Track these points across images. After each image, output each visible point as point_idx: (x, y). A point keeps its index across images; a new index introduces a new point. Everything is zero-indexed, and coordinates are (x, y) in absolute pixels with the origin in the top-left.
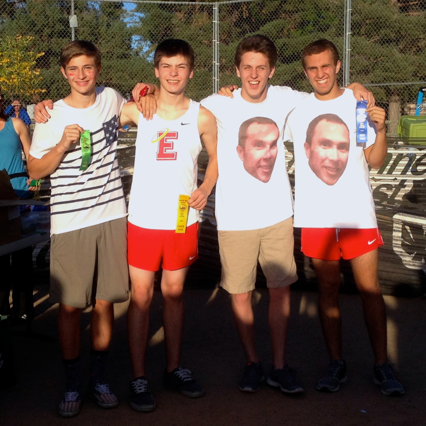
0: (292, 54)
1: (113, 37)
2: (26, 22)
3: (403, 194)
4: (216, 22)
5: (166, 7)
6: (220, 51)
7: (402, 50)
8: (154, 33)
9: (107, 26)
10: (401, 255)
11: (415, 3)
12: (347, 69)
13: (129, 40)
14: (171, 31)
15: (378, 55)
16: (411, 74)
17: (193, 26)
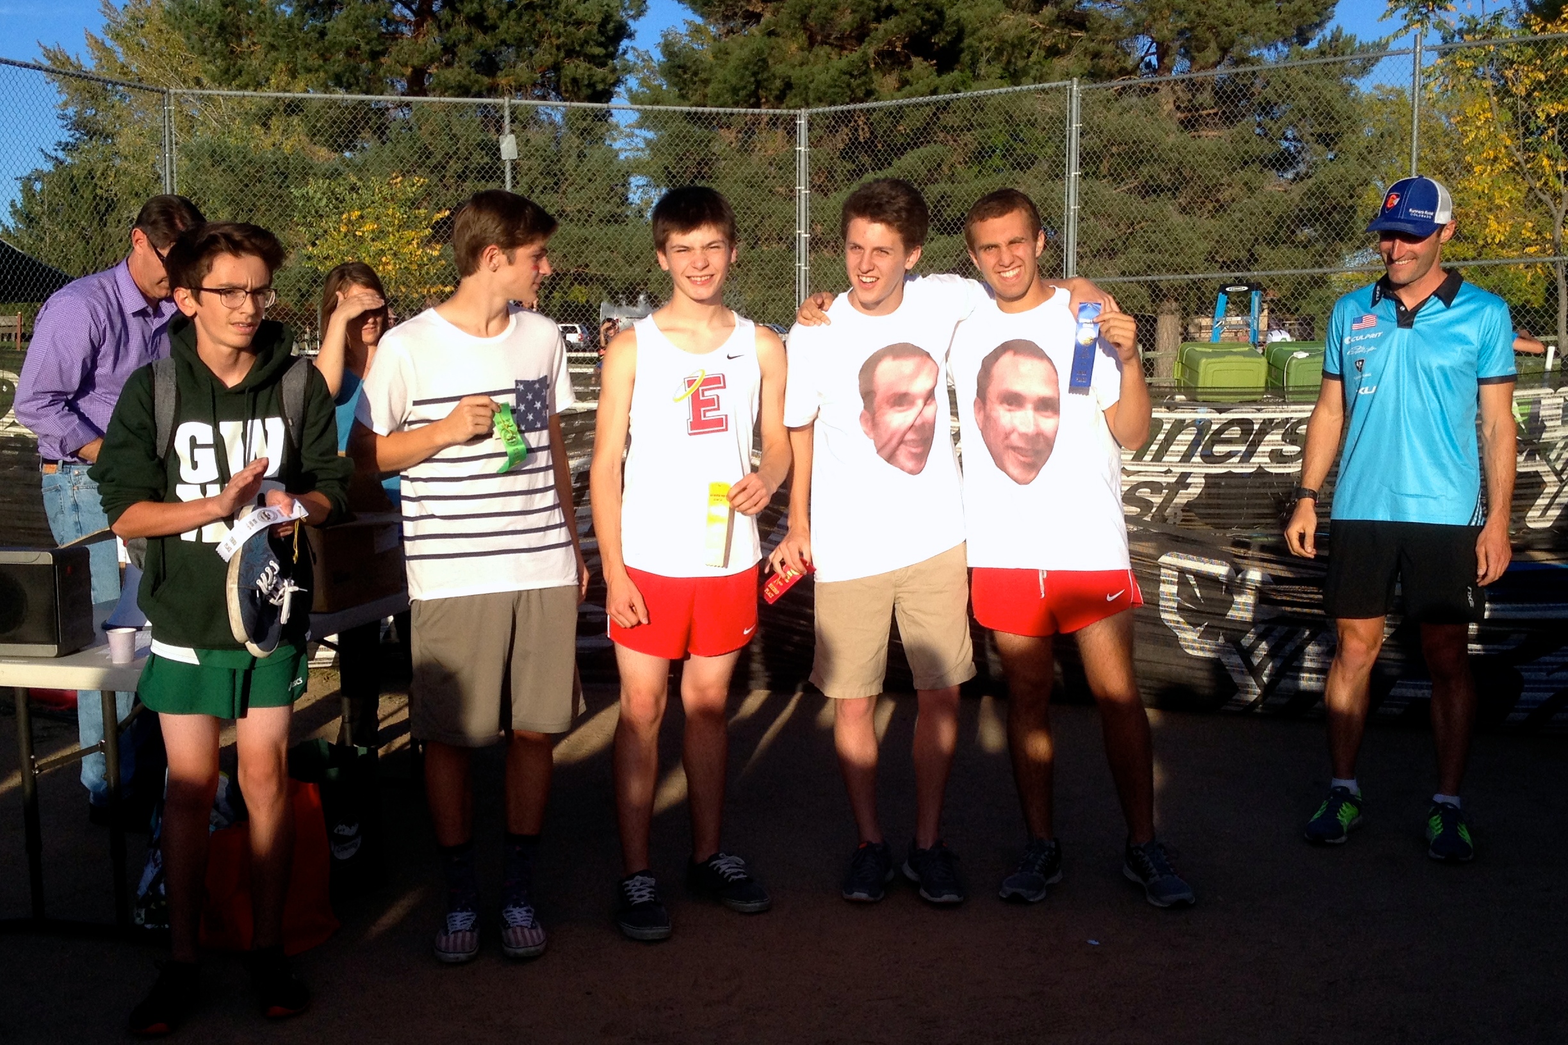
0: (959, 215)
1: (590, 180)
2: (412, 147)
3: (1185, 501)
4: (803, 149)
5: (699, 118)
6: (812, 209)
7: (1184, 209)
8: (674, 172)
9: (579, 156)
10: (1177, 628)
11: (1212, 111)
12: (1071, 247)
13: (623, 185)
14: (710, 169)
15: (1135, 218)
16: (1202, 257)
17: (755, 159)
